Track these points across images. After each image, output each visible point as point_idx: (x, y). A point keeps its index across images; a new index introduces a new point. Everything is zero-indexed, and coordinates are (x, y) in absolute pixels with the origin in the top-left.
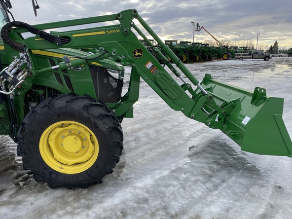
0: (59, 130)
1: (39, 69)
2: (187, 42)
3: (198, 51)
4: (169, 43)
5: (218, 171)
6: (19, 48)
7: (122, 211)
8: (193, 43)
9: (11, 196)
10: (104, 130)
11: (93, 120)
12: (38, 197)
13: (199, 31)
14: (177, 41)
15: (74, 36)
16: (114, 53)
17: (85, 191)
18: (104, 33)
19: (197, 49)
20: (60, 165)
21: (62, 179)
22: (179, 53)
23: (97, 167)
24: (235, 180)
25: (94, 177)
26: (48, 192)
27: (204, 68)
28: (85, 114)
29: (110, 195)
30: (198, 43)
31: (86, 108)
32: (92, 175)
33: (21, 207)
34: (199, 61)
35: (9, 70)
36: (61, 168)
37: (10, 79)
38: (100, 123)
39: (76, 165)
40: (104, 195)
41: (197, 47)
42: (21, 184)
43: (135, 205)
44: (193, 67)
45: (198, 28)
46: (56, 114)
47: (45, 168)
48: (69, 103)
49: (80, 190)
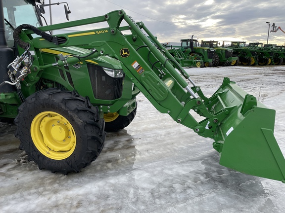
0: (47, 119)
1: (45, 65)
2: (257, 44)
3: (271, 54)
4: (236, 44)
5: (202, 183)
6: (24, 46)
7: (79, 202)
8: (265, 45)
9: (9, 170)
10: (79, 123)
11: (69, 112)
12: (26, 174)
13: (275, 31)
14: (245, 42)
15: (69, 36)
16: (102, 52)
17: (64, 177)
18: (94, 33)
19: (269, 51)
20: (48, 150)
21: (46, 162)
22: (246, 55)
23: (75, 157)
24: (213, 197)
25: (72, 166)
26: (36, 172)
27: (272, 72)
28: (63, 107)
29: (80, 185)
30: (271, 45)
31: (65, 101)
32: (70, 164)
33: (9, 179)
34: (271, 64)
35: (14, 65)
36: (48, 153)
37: (15, 72)
38: (75, 117)
39: (62, 153)
40: (76, 184)
41: (269, 49)
42: (22, 161)
43: (95, 199)
44: (258, 71)
45: (274, 29)
46: (41, 104)
47: (35, 151)
48: (51, 96)
49: (61, 175)
